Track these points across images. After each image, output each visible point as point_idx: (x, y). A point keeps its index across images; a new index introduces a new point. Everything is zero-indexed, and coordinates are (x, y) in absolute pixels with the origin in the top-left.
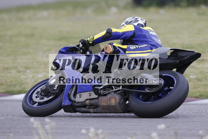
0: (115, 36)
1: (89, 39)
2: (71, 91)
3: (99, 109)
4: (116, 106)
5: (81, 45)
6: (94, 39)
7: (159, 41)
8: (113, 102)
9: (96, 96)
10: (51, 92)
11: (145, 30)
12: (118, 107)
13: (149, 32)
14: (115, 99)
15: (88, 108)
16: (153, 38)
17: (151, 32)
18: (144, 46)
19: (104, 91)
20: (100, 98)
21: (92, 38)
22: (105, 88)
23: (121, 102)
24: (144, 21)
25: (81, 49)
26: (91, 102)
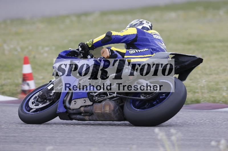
0: (115, 39)
1: (88, 42)
2: (67, 97)
3: (94, 117)
4: (110, 114)
5: (80, 49)
6: (94, 43)
7: (163, 46)
8: (107, 110)
9: (91, 103)
10: (47, 98)
11: (149, 34)
12: (113, 115)
13: (153, 36)
14: (110, 106)
15: (84, 116)
16: (156, 42)
17: (156, 36)
18: (145, 50)
19: (99, 97)
20: (95, 105)
21: (92, 41)
22: (100, 95)
23: (116, 110)
24: (150, 24)
25: (80, 52)
26: (86, 109)
